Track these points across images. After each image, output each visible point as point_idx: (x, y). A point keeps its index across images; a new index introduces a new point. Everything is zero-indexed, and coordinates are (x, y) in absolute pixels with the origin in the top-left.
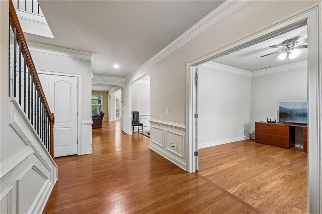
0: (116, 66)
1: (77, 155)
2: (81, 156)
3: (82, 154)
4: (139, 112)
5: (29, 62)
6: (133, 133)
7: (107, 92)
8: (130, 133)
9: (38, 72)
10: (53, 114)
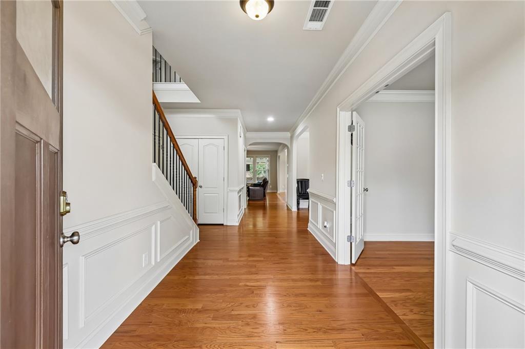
0: (271, 119)
1: (222, 225)
2: (227, 226)
3: (228, 224)
4: (309, 180)
5: (166, 126)
6: (298, 209)
7: (276, 152)
8: (294, 209)
9: (176, 137)
10: (195, 178)
